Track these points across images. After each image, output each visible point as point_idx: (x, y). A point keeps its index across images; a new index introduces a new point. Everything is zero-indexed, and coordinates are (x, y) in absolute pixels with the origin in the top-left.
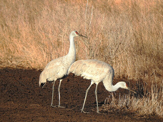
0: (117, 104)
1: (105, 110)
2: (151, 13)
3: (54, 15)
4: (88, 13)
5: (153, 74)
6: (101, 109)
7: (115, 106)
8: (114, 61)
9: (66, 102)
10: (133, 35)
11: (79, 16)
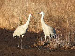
0: (40, 43)
1: (35, 46)
2: (55, 2)
3: (10, 3)
4: (26, 2)
5: (56, 29)
6: (33, 46)
7: (40, 44)
8: (38, 24)
9: (17, 43)
10: (47, 11)
11: (22, 4)
